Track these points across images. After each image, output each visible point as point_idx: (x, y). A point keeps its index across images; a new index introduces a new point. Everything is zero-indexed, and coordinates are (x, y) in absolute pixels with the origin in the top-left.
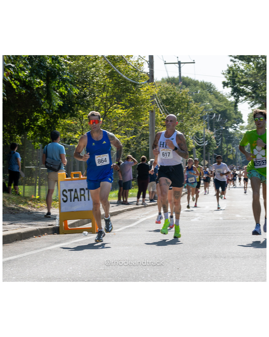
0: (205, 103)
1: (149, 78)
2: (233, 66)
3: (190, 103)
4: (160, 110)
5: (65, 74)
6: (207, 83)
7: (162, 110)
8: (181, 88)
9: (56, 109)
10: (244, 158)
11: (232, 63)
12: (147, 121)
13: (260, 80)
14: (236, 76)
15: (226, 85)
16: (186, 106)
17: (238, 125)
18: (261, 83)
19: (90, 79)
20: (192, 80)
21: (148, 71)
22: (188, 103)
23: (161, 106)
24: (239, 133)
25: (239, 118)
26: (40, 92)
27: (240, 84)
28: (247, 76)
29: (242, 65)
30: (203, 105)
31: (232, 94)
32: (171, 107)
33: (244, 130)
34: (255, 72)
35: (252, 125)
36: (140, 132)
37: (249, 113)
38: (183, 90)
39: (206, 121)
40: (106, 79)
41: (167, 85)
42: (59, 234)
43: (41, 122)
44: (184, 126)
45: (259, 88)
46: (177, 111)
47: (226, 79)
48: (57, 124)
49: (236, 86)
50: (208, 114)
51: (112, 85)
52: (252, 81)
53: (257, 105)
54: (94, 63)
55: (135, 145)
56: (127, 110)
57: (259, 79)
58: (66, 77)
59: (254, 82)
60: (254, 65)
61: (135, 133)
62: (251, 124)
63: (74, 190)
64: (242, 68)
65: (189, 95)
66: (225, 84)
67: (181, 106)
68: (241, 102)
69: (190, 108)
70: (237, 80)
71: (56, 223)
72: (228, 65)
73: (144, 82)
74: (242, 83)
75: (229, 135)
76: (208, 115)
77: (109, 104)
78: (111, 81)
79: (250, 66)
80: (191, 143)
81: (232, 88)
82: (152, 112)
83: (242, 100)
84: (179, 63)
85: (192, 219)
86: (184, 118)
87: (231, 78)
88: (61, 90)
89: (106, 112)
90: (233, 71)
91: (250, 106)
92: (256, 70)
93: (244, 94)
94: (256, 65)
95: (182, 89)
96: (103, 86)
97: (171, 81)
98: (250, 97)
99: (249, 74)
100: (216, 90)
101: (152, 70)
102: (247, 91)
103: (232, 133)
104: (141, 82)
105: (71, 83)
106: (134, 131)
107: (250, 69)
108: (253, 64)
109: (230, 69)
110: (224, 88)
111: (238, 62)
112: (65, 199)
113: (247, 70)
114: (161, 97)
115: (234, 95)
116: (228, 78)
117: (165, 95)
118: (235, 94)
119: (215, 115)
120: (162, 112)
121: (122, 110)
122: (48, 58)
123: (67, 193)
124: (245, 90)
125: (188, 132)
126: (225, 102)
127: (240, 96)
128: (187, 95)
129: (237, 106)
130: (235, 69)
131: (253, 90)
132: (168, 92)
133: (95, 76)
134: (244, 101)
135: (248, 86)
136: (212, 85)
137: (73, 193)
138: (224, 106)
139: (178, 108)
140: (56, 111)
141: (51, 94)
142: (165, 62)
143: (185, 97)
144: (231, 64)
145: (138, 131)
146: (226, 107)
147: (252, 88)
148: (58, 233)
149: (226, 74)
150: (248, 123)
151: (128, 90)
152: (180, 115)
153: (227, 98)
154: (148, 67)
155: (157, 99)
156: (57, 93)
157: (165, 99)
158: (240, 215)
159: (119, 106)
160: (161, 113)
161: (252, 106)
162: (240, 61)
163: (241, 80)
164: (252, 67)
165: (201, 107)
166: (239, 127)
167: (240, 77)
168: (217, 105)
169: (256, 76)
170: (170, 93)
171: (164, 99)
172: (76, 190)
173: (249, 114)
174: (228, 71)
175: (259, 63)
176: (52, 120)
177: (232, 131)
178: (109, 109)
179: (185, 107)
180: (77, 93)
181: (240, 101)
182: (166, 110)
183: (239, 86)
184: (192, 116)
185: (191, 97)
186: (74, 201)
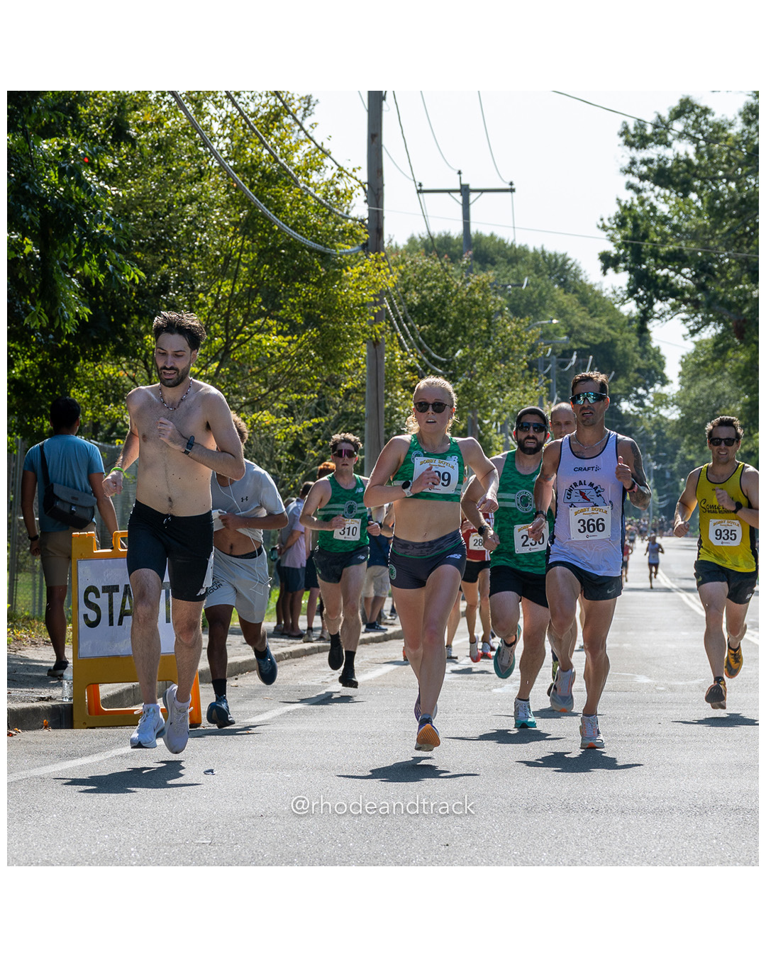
0: (545, 317)
1: (366, 236)
2: (636, 202)
3: (496, 317)
4: (402, 337)
5: (100, 219)
6: (555, 255)
7: (406, 337)
8: (469, 270)
9: (70, 330)
10: (665, 496)
11: (631, 193)
12: (360, 372)
13: (723, 249)
14: (645, 236)
15: (611, 262)
16: (484, 328)
17: (651, 390)
18: (722, 259)
19: (178, 237)
20: (505, 245)
21: (366, 216)
22: (489, 318)
23: (404, 325)
24: (653, 416)
25: (654, 368)
26: (20, 276)
27: (656, 261)
28: (678, 234)
29: (662, 200)
30: (538, 326)
31: (631, 293)
32: (436, 329)
33: (667, 408)
34: (705, 225)
35: (692, 392)
36: (337, 409)
37: (684, 354)
38: (476, 277)
39: (548, 375)
40: (233, 238)
41: (423, 261)
42: (72, 728)
43: (21, 368)
44: (478, 392)
45: (718, 275)
46: (456, 342)
47: (612, 244)
48: (73, 375)
49: (644, 267)
50: (553, 353)
51: (252, 256)
52: (694, 253)
53: (711, 327)
54: (195, 189)
55: (320, 448)
56: (295, 338)
57: (716, 248)
58: (102, 232)
59: (700, 254)
60: (703, 202)
61: (320, 408)
62: (689, 388)
63: (122, 589)
64: (663, 209)
65: (495, 293)
66: (608, 262)
67: (469, 328)
68: (658, 318)
69: (497, 335)
70: (647, 246)
71: (62, 694)
72: (619, 201)
73: (349, 248)
74: (662, 259)
75: (619, 424)
76: (554, 357)
77: (240, 317)
78: (248, 246)
79: (690, 203)
80: (497, 445)
81: (630, 273)
82: (375, 345)
83: (664, 314)
84: (465, 191)
85: (496, 687)
86: (477, 364)
87: (628, 241)
88: (86, 269)
89: (228, 342)
90: (635, 218)
91: (687, 331)
92: (709, 219)
93: (668, 292)
94: (709, 203)
95: (472, 275)
96: (221, 260)
97: (438, 247)
98: (685, 302)
99: (687, 229)
100: (581, 277)
101: (378, 211)
102: (680, 283)
103: (630, 415)
104: (340, 248)
105: (118, 248)
106: (318, 404)
107: (687, 214)
108: (700, 197)
109: (626, 213)
110: (605, 273)
111: (652, 190)
112: (92, 616)
113: (680, 218)
114: (404, 298)
115: (636, 295)
116: (620, 242)
117: (416, 290)
118: (641, 293)
119: (574, 357)
120: (406, 346)
121: (281, 337)
122: (48, 169)
123: (98, 596)
124: (673, 281)
125: (489, 408)
126: (610, 317)
127: (655, 300)
128: (486, 291)
129: (646, 331)
130: (641, 214)
131: (697, 281)
132: (426, 282)
133: (197, 228)
134: (668, 317)
135: (681, 268)
136: (570, 262)
137: (118, 598)
138: (606, 329)
139: (457, 335)
140: (69, 337)
141: (55, 282)
142: (420, 185)
143: (481, 299)
144: (628, 197)
145: (331, 403)
146: (612, 332)
147: (694, 273)
148: (70, 724)
149: (613, 229)
150: (682, 384)
151: (301, 273)
152: (463, 357)
153: (617, 306)
154: (366, 201)
155: (391, 304)
156: (73, 280)
157: (416, 303)
158: (650, 677)
159: (271, 323)
160: (404, 350)
161: (693, 333)
162: (657, 189)
163: (661, 250)
164: (697, 208)
165: (530, 332)
166: (651, 396)
167: (658, 239)
168: (583, 327)
169: (710, 236)
170: (435, 286)
171: (413, 303)
172: (127, 586)
173: (683, 357)
174: (618, 220)
175: (717, 195)
176: (57, 365)
177: (629, 410)
178: (240, 331)
179: (481, 330)
180: (137, 282)
181: (656, 315)
182: (420, 339)
183: (654, 269)
184: (504, 358)
185: (499, 298)
186: (120, 623)
